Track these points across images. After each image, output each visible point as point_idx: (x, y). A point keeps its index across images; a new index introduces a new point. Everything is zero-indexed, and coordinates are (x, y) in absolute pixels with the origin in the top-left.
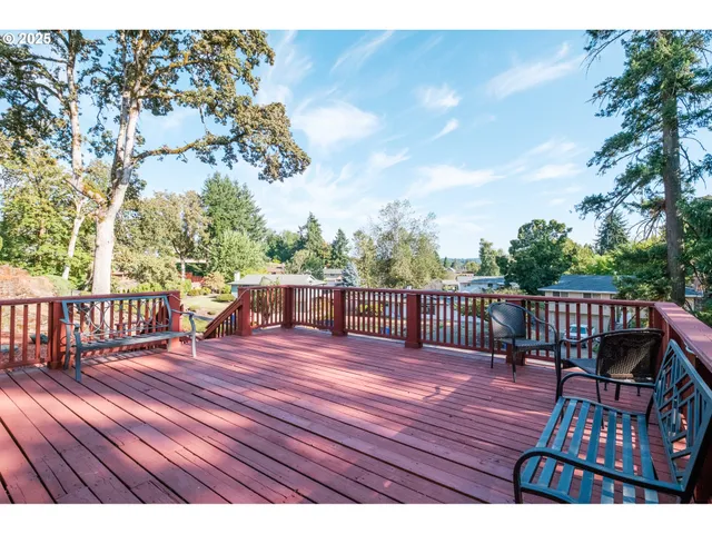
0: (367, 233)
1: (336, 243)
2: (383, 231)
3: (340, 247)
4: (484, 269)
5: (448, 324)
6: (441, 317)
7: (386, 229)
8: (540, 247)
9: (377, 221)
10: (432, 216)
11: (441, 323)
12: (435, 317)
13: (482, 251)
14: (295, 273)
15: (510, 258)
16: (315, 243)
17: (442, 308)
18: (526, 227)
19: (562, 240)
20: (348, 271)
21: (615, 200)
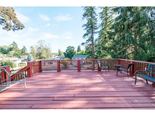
0: (34, 47)
1: (23, 49)
2: (38, 47)
3: (24, 50)
4: (59, 55)
5: (55, 66)
6: (54, 64)
7: (39, 46)
8: (71, 51)
9: (36, 44)
10: (50, 44)
11: (54, 66)
12: (52, 65)
13: (59, 51)
14: (11, 57)
15: (66, 53)
16: (16, 49)
17: (54, 63)
18: (68, 47)
19: (74, 49)
20: (29, 56)
21: (86, 44)
